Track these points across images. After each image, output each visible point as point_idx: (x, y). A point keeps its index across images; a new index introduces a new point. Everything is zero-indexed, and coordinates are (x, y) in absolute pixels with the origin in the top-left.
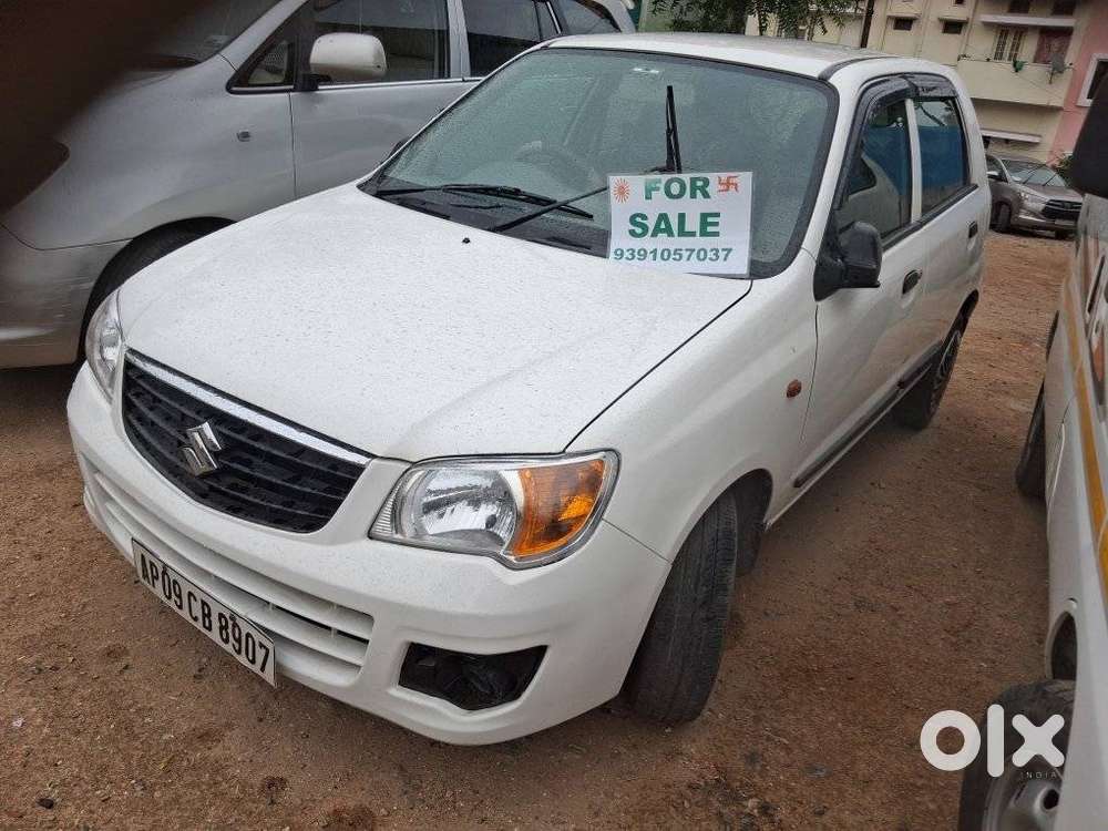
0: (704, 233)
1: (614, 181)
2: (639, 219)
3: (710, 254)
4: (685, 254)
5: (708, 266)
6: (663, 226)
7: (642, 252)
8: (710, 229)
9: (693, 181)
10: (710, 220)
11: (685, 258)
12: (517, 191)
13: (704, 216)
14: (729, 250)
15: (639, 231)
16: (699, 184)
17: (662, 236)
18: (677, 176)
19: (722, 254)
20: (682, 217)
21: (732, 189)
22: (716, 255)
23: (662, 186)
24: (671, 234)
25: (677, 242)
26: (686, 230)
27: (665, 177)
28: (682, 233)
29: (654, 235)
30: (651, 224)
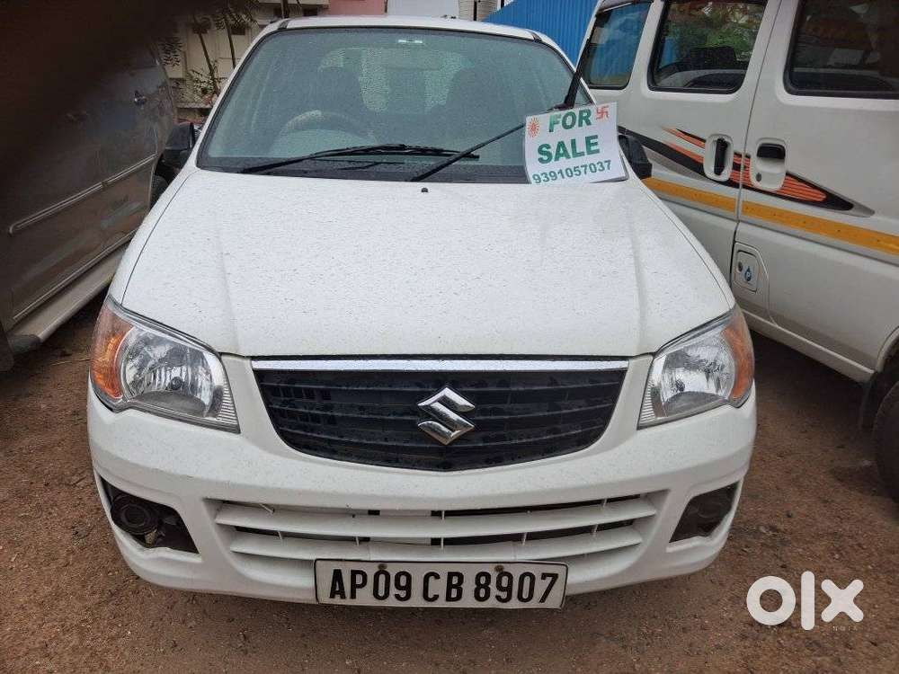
0: (590, 152)
1: (529, 120)
2: (544, 149)
3: (598, 167)
4: (582, 170)
5: (600, 176)
6: (561, 151)
7: (552, 174)
8: (593, 148)
9: (581, 112)
10: (592, 141)
11: (583, 172)
12: (403, 147)
13: (588, 139)
14: (609, 162)
15: (545, 158)
16: (585, 115)
17: (563, 159)
18: (570, 111)
19: (605, 165)
20: (573, 142)
21: (605, 115)
22: (602, 166)
23: (561, 120)
24: (568, 157)
25: (573, 162)
26: (578, 151)
27: (563, 113)
28: (576, 154)
29: (557, 159)
30: (553, 151)
